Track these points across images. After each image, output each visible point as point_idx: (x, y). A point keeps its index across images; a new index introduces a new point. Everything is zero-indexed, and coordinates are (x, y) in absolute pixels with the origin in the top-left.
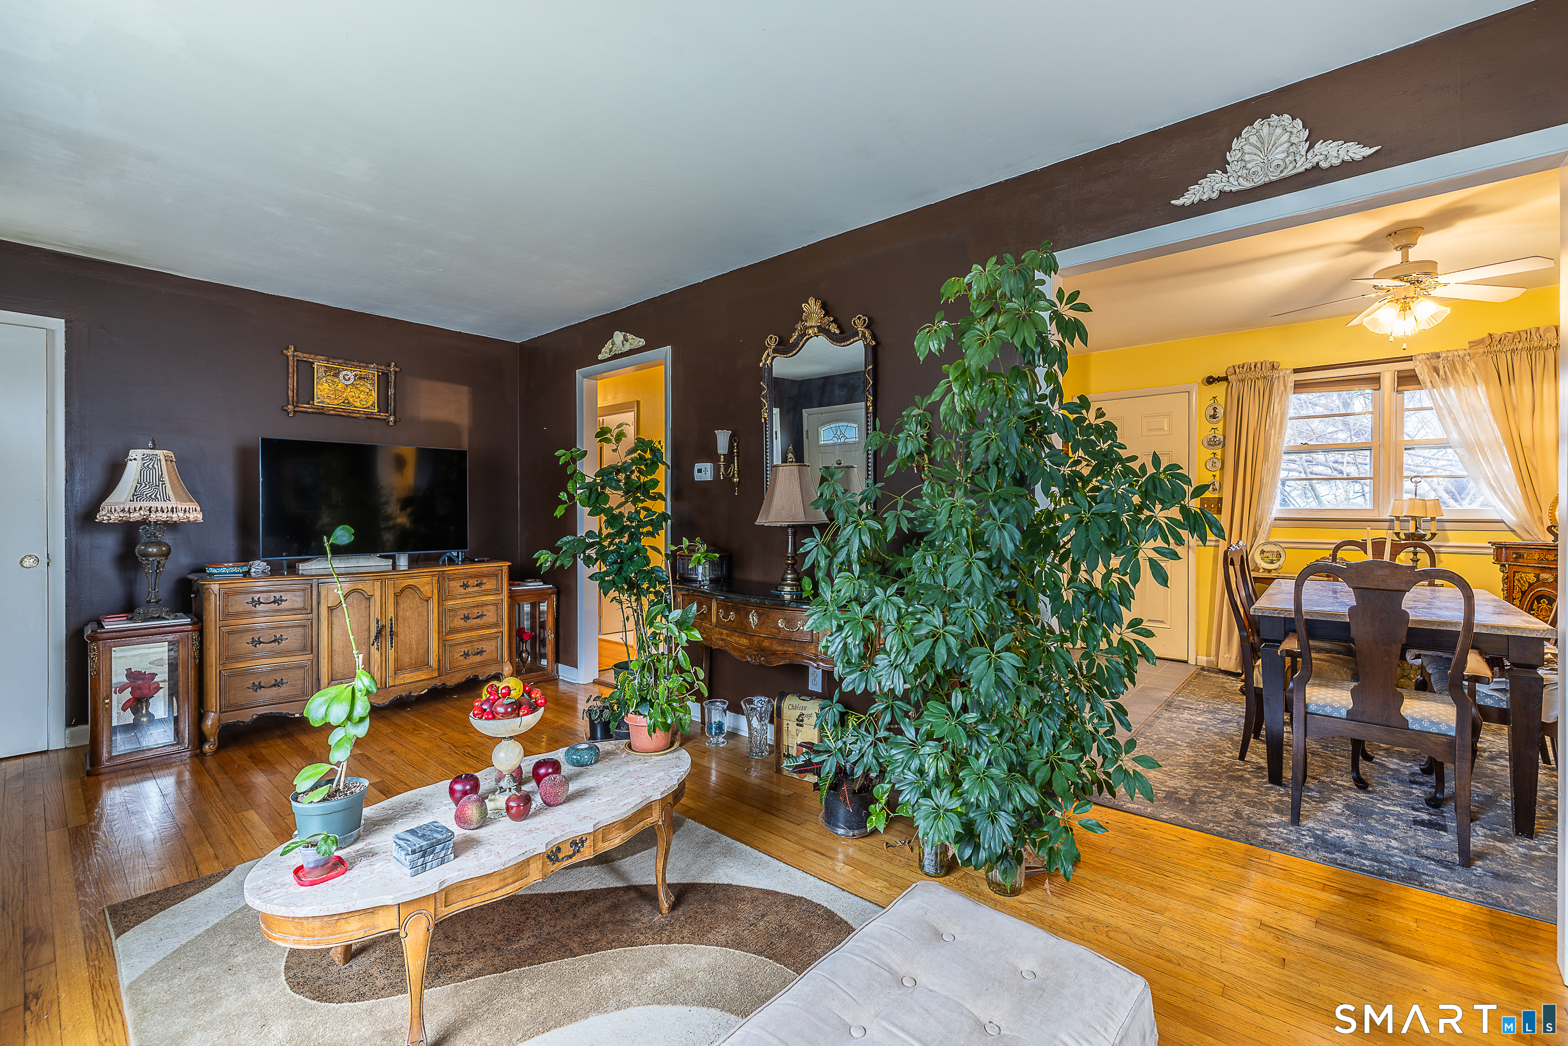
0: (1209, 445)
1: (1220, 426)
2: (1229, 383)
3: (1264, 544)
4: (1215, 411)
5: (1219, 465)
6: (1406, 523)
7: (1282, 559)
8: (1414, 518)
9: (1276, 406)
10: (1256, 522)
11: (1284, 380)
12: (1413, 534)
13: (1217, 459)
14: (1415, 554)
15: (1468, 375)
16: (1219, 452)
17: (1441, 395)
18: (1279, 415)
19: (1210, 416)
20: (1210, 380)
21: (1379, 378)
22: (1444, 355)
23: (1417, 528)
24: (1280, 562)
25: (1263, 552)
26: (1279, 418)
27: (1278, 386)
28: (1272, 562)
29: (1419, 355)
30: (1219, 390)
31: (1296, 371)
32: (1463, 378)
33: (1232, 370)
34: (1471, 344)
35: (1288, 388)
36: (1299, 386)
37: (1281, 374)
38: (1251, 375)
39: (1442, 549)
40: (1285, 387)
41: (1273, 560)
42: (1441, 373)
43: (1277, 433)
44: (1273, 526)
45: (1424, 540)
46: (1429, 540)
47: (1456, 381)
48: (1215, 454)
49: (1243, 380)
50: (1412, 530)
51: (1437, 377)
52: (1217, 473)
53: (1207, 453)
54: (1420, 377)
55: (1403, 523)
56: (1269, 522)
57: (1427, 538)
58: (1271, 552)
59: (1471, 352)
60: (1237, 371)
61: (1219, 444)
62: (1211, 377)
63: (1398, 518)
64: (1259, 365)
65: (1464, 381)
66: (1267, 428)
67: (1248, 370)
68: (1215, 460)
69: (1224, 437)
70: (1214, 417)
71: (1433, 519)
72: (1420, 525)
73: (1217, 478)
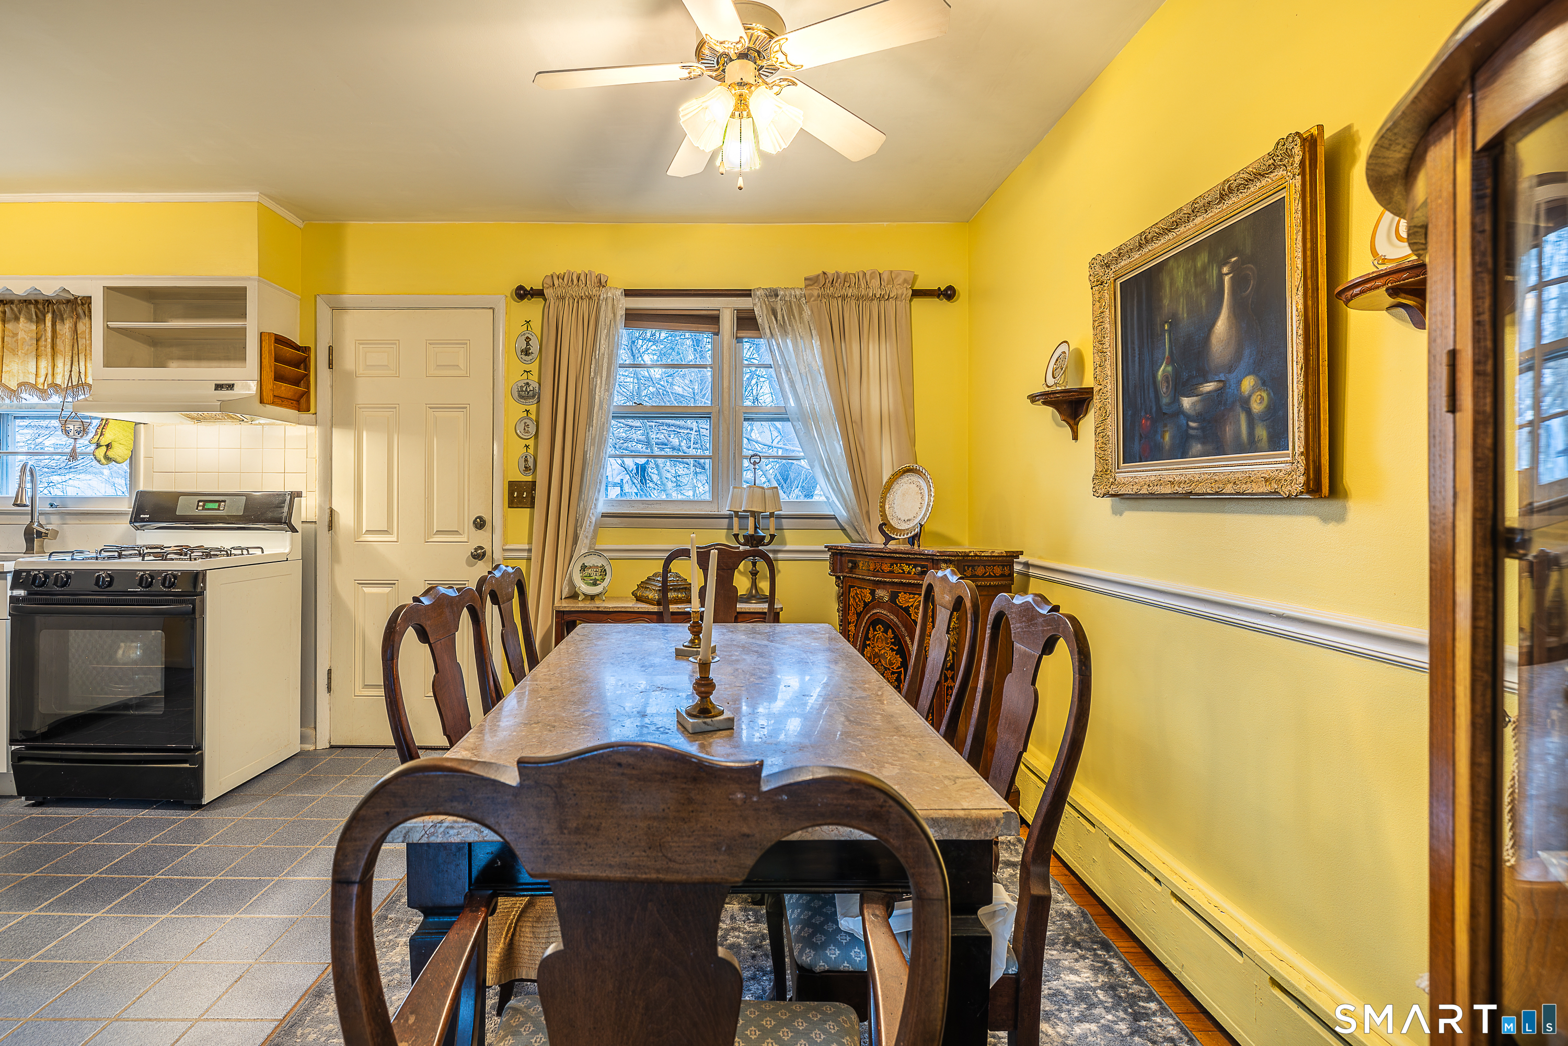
0: (521, 397)
1: (534, 367)
2: (545, 300)
3: (585, 555)
4: (528, 344)
5: (532, 430)
6: (745, 520)
7: (608, 579)
8: (753, 514)
9: (602, 342)
10: (577, 520)
11: (613, 305)
12: (752, 536)
13: (531, 419)
14: (754, 564)
15: (804, 324)
16: (533, 408)
17: (778, 344)
18: (606, 356)
19: (522, 351)
20: (522, 294)
21: (718, 318)
22: (782, 293)
23: (756, 528)
24: (605, 584)
25: (584, 567)
26: (606, 360)
27: (606, 311)
28: (595, 584)
29: (758, 289)
30: (533, 310)
31: (629, 293)
32: (798, 324)
33: (549, 281)
34: (808, 282)
35: (618, 318)
36: (634, 318)
37: (609, 294)
38: (573, 291)
39: (780, 555)
40: (615, 315)
41: (596, 580)
42: (779, 317)
43: (604, 382)
44: (598, 526)
45: (763, 545)
46: (769, 543)
47: (793, 330)
48: (528, 411)
49: (563, 298)
50: (751, 531)
51: (775, 322)
52: (531, 443)
53: (517, 410)
54: (759, 321)
55: (742, 520)
56: (594, 520)
57: (766, 541)
58: (594, 567)
59: (807, 292)
60: (556, 282)
61: (533, 396)
62: (520, 288)
63: (736, 513)
64: (582, 277)
65: (800, 330)
66: (592, 374)
67: (570, 284)
68: (528, 422)
69: (540, 385)
70: (526, 352)
71: (772, 515)
72: (759, 525)
73: (531, 451)
